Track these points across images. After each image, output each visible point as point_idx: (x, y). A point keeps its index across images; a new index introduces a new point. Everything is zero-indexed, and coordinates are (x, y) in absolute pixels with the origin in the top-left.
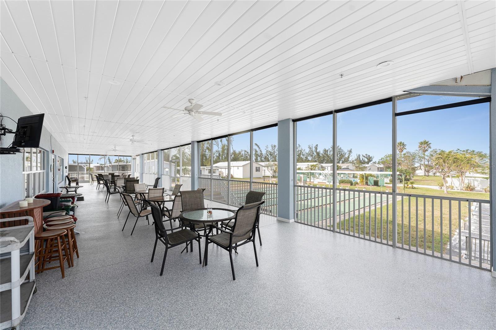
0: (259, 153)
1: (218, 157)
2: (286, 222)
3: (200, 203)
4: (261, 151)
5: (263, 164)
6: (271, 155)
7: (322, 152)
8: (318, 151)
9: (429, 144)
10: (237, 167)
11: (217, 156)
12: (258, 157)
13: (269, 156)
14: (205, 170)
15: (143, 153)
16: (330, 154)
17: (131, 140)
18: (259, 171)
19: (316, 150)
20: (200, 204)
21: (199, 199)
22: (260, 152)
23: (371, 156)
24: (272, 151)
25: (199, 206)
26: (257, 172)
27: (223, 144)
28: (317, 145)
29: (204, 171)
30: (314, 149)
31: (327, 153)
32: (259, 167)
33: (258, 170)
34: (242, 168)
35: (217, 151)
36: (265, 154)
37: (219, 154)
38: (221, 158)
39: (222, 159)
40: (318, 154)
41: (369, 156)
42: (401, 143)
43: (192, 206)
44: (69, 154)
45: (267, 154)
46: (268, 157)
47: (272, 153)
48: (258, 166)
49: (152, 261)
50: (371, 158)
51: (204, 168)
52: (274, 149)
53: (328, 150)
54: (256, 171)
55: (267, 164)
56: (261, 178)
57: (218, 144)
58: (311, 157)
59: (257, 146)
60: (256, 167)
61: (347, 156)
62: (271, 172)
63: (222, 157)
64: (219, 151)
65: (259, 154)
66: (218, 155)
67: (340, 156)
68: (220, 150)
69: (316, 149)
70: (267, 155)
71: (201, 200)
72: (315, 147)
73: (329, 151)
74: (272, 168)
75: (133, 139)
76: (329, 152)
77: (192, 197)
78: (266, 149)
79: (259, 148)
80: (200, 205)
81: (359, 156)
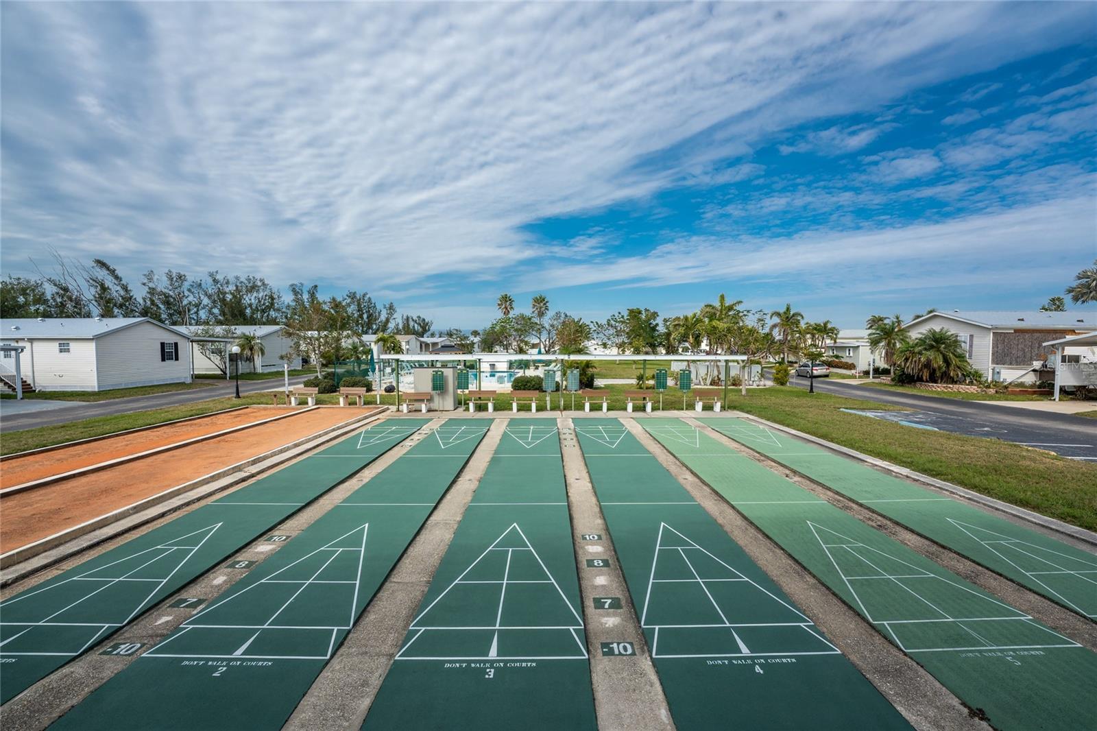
4: (125, 288)
6: (167, 303)
9: (547, 302)
10: (56, 345)
13: (162, 307)
18: (177, 359)
22: (122, 293)
23: (426, 321)
24: (171, 293)
26: (168, 362)
28: (316, 286)
30: (306, 297)
32: (176, 344)
33: (169, 353)
34: (92, 346)
36: (144, 300)
41: (424, 320)
46: (155, 308)
47: (171, 300)
48: (169, 339)
52: (180, 286)
54: (163, 360)
55: (199, 332)
56: (183, 384)
59: (108, 268)
60: (163, 345)
61: (383, 317)
70: (153, 302)
72: (309, 292)
78: (144, 284)
79: (117, 277)
81: (408, 319)
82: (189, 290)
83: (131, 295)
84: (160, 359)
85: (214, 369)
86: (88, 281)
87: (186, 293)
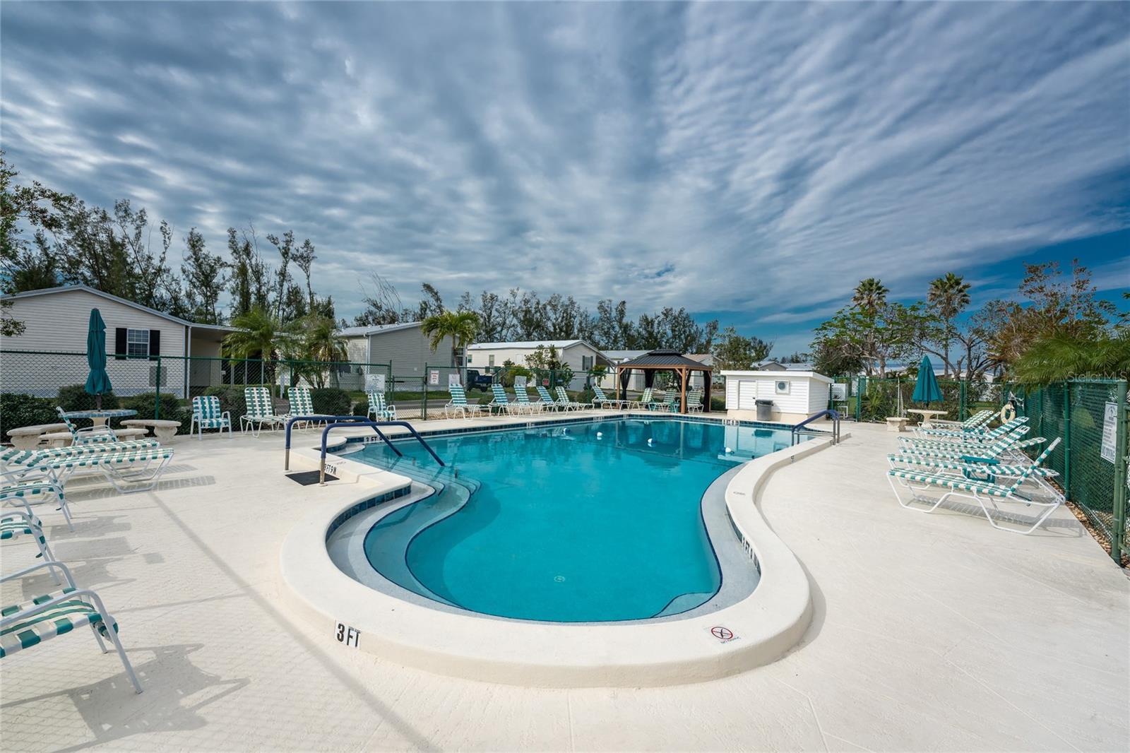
7: (636, 324)
8: (625, 321)
16: (659, 332)
19: (622, 318)
23: (764, 343)
28: (624, 302)
30: (614, 314)
31: (652, 327)
40: (626, 328)
41: (761, 342)
42: (871, 285)
50: (765, 347)
53: (652, 322)
58: (604, 338)
61: (704, 339)
67: (686, 339)
69: (622, 313)
72: (617, 310)
73: (656, 322)
76: (656, 326)
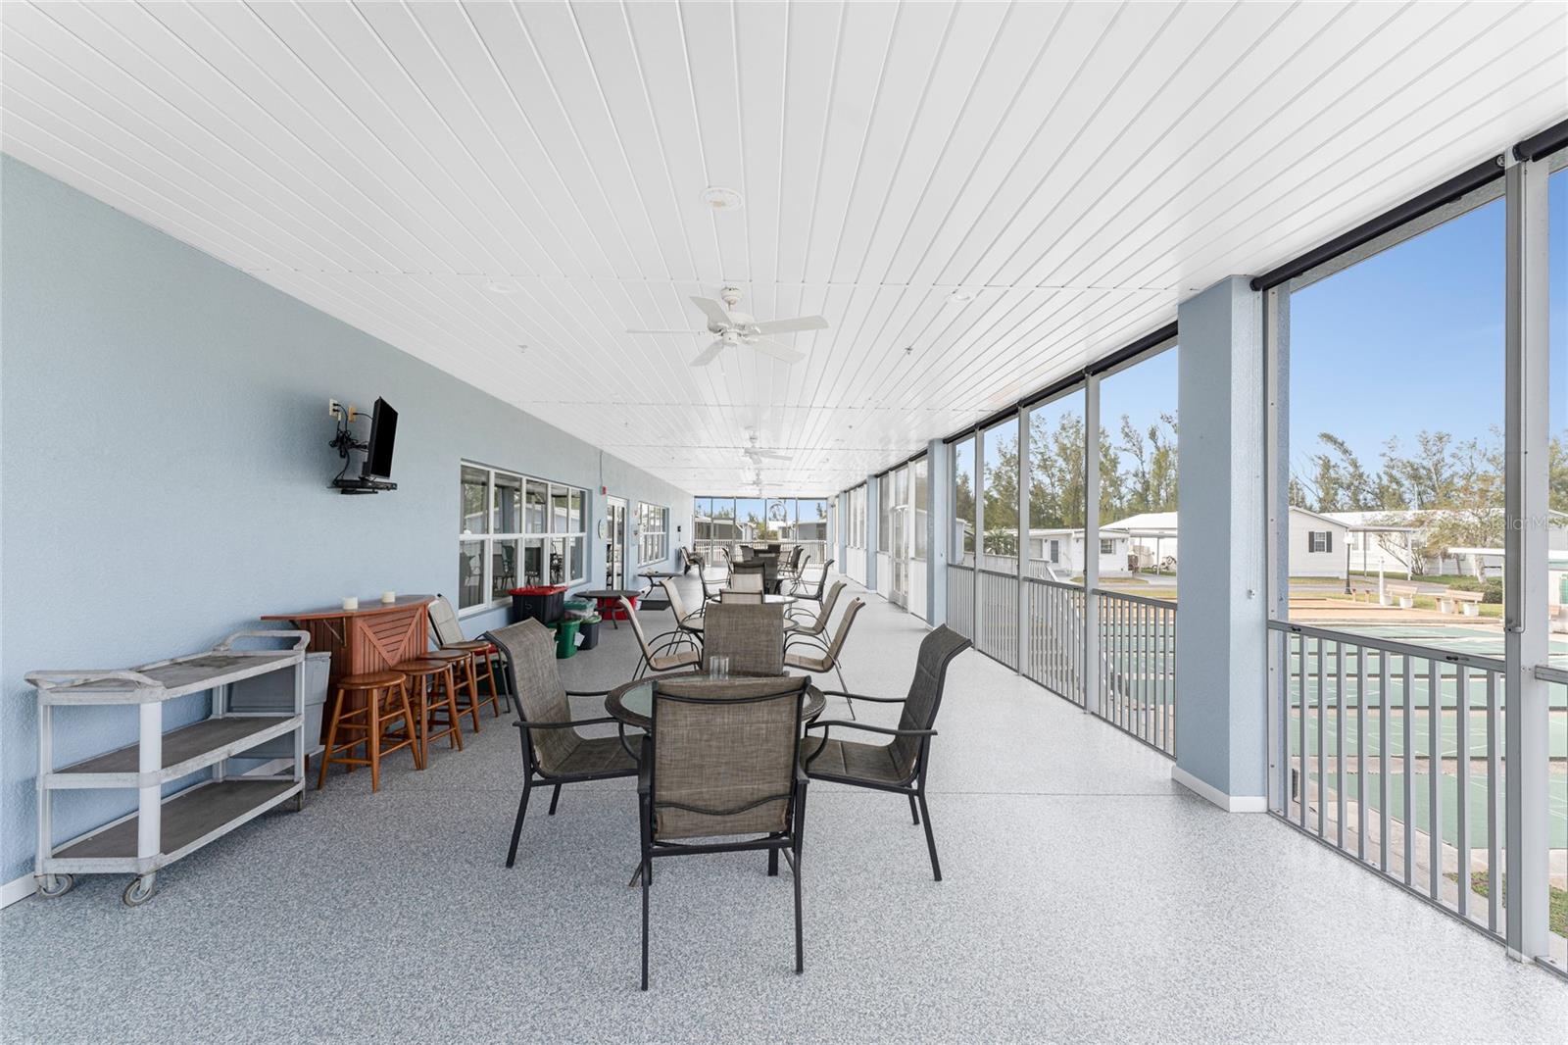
0: (1342, 472)
1: (1142, 497)
2: (1212, 804)
3: (765, 649)
4: (1355, 464)
5: (1355, 519)
6: (1416, 477)
11: (1135, 492)
12: (1341, 492)
13: (1407, 483)
14: (1073, 542)
15: (846, 488)
17: (747, 451)
18: (1329, 550)
20: (767, 655)
21: (763, 638)
22: (1351, 469)
24: (1425, 463)
25: (761, 663)
26: (1316, 554)
27: (1160, 444)
29: (1068, 543)
32: (1329, 535)
33: (1320, 543)
35: (1136, 475)
36: (1379, 477)
37: (1146, 486)
38: (1150, 498)
39: (1156, 503)
43: (737, 658)
44: (696, 497)
45: (1391, 476)
46: (1394, 486)
47: (1423, 472)
48: (1320, 528)
49: (552, 811)
51: (1069, 535)
52: (1440, 452)
54: (1311, 550)
55: (1385, 518)
56: (1335, 578)
57: (1140, 449)
59: (1335, 442)
60: (1311, 535)
62: (1407, 555)
63: (1158, 494)
64: (1144, 473)
65: (1346, 479)
66: (1139, 487)
68: (1149, 467)
70: (1393, 479)
71: (771, 640)
74: (1411, 538)
75: (753, 447)
77: (740, 627)
78: (1384, 455)
79: (1345, 451)
80: (764, 660)
82: (1453, 456)
83: (1361, 471)
84: (1308, 549)
85: (1397, 567)
86: (1313, 460)
87: (1449, 460)
